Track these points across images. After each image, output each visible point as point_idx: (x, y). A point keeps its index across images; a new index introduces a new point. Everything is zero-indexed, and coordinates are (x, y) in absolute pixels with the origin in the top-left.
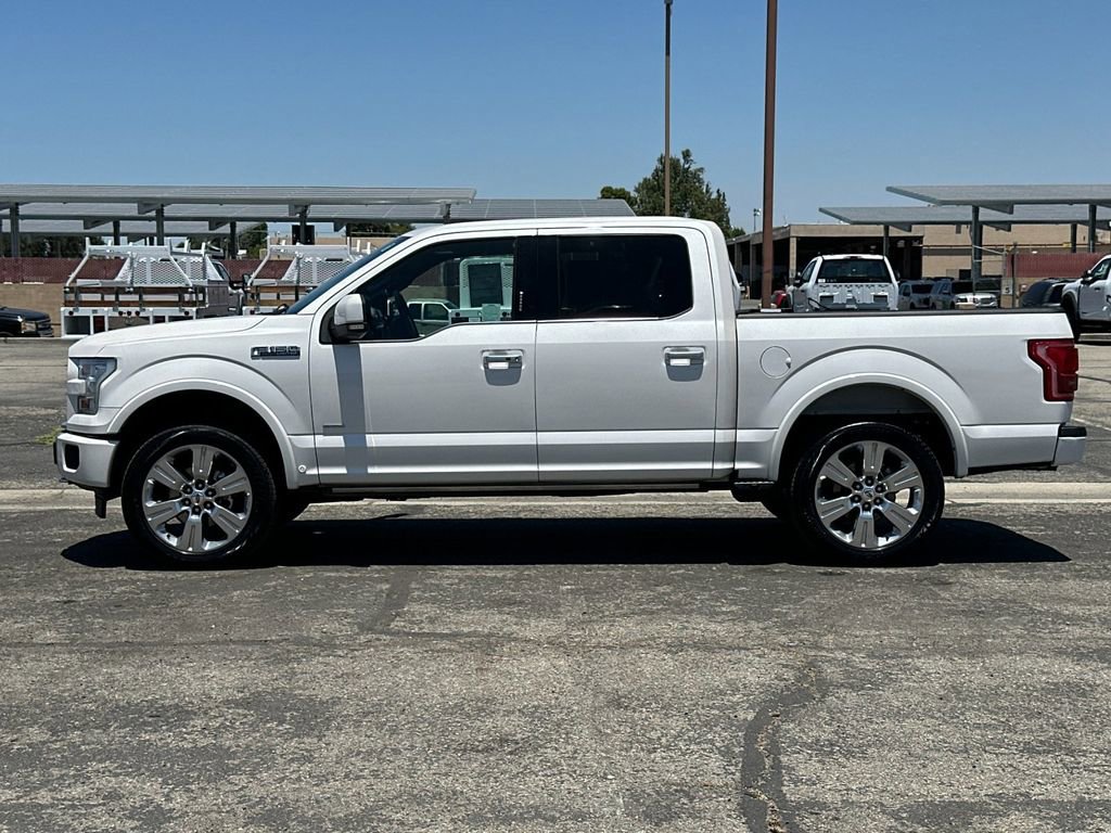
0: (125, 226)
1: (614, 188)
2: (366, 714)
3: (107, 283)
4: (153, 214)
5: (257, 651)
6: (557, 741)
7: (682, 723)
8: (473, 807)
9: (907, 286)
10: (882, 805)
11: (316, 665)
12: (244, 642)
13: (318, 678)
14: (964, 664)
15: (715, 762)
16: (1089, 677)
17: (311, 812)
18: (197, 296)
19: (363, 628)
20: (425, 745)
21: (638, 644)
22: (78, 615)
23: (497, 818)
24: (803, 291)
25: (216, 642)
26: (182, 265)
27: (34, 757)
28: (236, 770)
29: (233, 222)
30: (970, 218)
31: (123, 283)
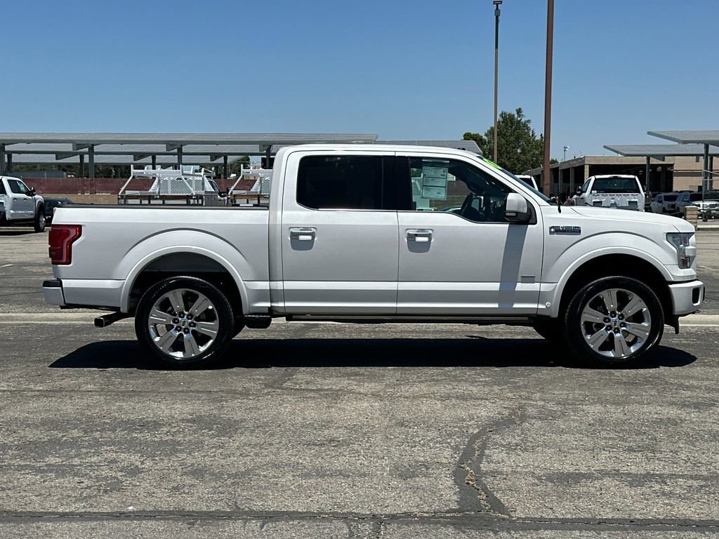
0: (159, 159)
1: (472, 133)
2: (258, 427)
3: (144, 193)
4: (176, 151)
5: (204, 396)
6: (361, 441)
7: (436, 434)
8: (306, 470)
9: (660, 197)
10: (534, 473)
11: (236, 403)
12: (198, 392)
13: (235, 409)
14: (612, 408)
15: (447, 453)
16: (683, 416)
17: (218, 471)
18: (198, 201)
19: (267, 386)
20: (288, 442)
21: (424, 396)
22: (107, 377)
23: (318, 475)
24: (582, 198)
25: (183, 392)
26: (190, 182)
27: (74, 443)
28: (182, 451)
29: (225, 156)
30: (703, 152)
31: (154, 193)
